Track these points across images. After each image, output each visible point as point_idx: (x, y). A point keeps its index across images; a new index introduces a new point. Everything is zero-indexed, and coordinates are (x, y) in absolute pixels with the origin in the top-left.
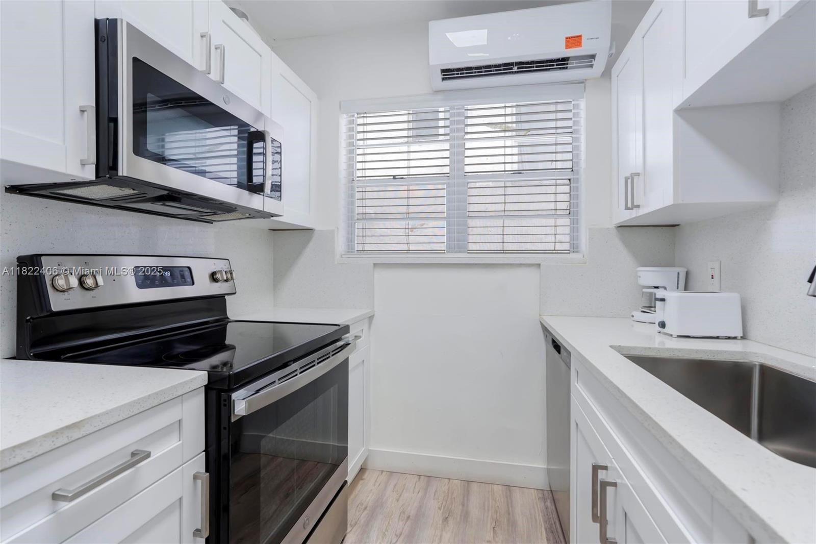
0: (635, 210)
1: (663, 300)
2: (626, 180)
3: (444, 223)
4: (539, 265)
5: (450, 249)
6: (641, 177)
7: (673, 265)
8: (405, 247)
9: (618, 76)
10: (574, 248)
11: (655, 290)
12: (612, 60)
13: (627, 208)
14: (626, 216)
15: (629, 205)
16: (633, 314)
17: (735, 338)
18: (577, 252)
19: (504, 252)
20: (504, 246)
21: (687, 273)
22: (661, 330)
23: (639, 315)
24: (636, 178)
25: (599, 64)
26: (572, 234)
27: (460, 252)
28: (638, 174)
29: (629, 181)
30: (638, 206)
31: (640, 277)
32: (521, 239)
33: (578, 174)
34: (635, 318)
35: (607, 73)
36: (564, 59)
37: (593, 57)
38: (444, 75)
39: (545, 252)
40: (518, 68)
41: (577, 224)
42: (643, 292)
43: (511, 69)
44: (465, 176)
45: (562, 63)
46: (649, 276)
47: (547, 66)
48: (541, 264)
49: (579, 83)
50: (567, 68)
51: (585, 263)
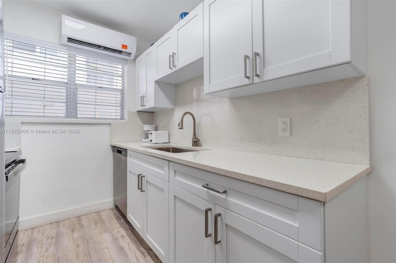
0: (143, 107)
1: (151, 134)
2: (141, 97)
3: (64, 105)
4: (110, 124)
5: (67, 116)
6: (146, 97)
7: (152, 124)
8: (43, 115)
9: (138, 63)
10: (122, 118)
11: (148, 132)
12: (136, 57)
13: (141, 106)
14: (141, 108)
15: (142, 105)
16: (142, 140)
17: (167, 143)
18: (123, 119)
19: (95, 118)
20: (95, 116)
21: (156, 127)
22: (151, 142)
23: (144, 140)
24: (144, 97)
25: (132, 57)
26: (122, 113)
27: (74, 118)
28: (145, 96)
29: (142, 98)
30: (145, 106)
31: (144, 128)
32: (102, 114)
33: (124, 91)
34: (143, 141)
35: (134, 60)
36: (121, 51)
37: (131, 54)
38: (69, 40)
39: (111, 119)
40: (104, 48)
41: (123, 109)
42: (145, 133)
43: (101, 48)
44: (76, 85)
45: (120, 52)
46: (147, 127)
47: (114, 51)
48: (111, 123)
49: (125, 60)
50: (121, 54)
51: (127, 123)
